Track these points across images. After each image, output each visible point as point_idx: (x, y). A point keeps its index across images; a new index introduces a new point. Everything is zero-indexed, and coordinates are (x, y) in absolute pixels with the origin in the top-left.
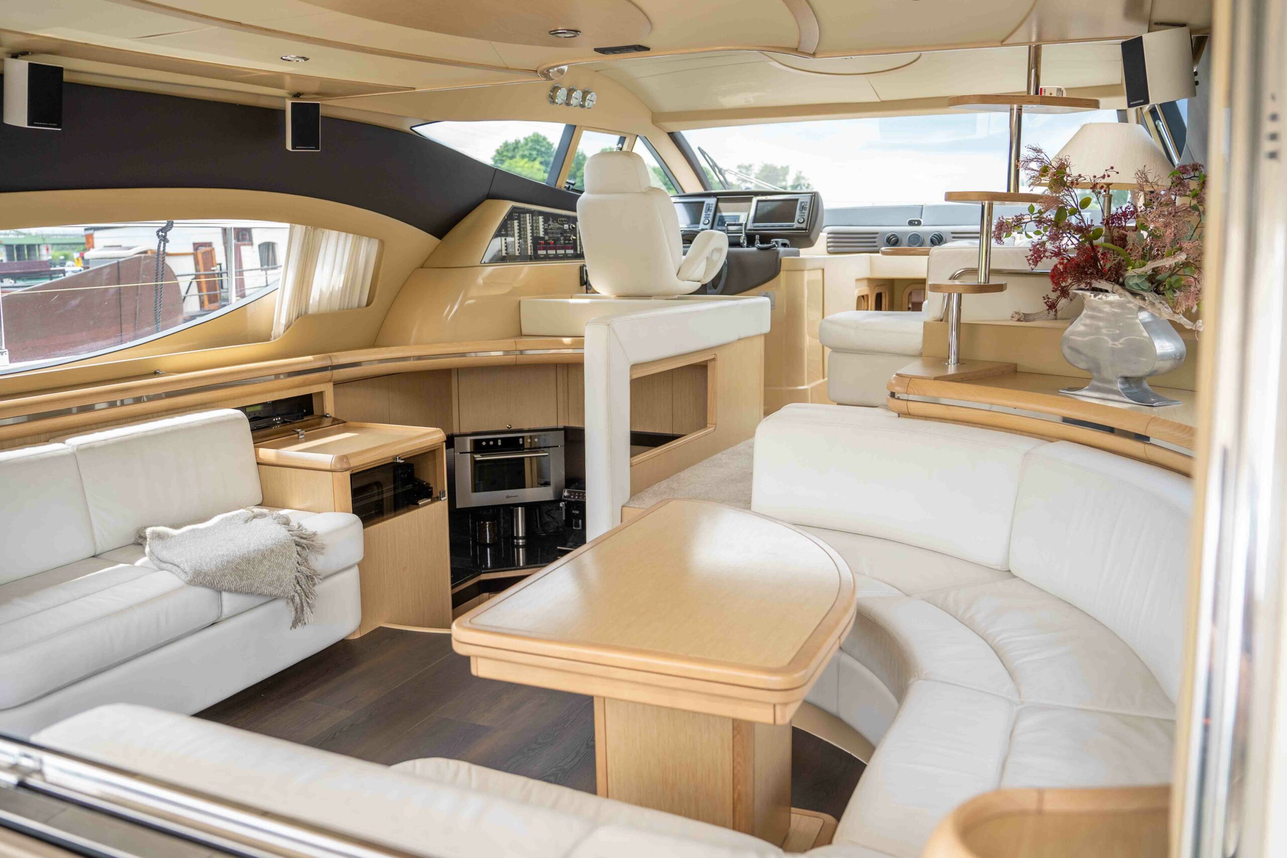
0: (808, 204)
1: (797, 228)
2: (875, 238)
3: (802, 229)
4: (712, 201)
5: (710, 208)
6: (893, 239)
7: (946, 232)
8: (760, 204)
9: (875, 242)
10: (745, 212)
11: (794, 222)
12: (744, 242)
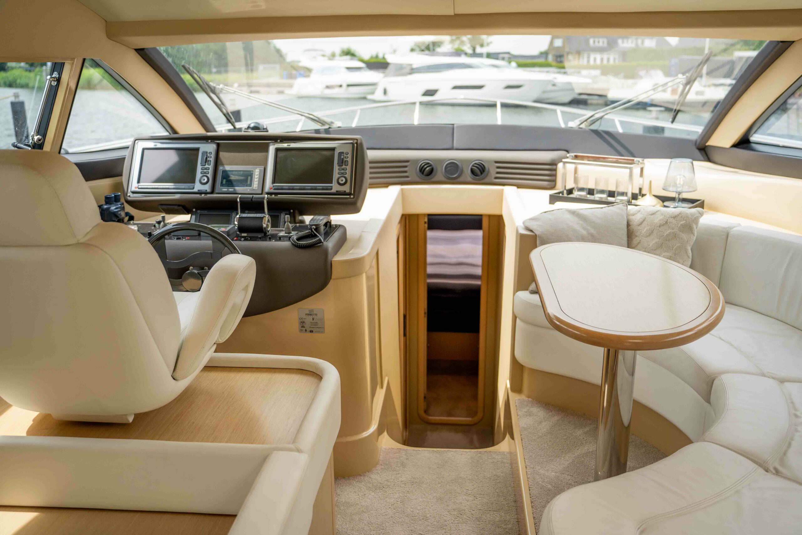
0: (350, 156)
1: (337, 191)
2: (406, 167)
3: (344, 193)
4: (210, 148)
5: (208, 159)
6: (428, 169)
7: (489, 161)
8: (281, 154)
9: (406, 172)
10: (260, 165)
11: (332, 183)
12: (267, 225)
